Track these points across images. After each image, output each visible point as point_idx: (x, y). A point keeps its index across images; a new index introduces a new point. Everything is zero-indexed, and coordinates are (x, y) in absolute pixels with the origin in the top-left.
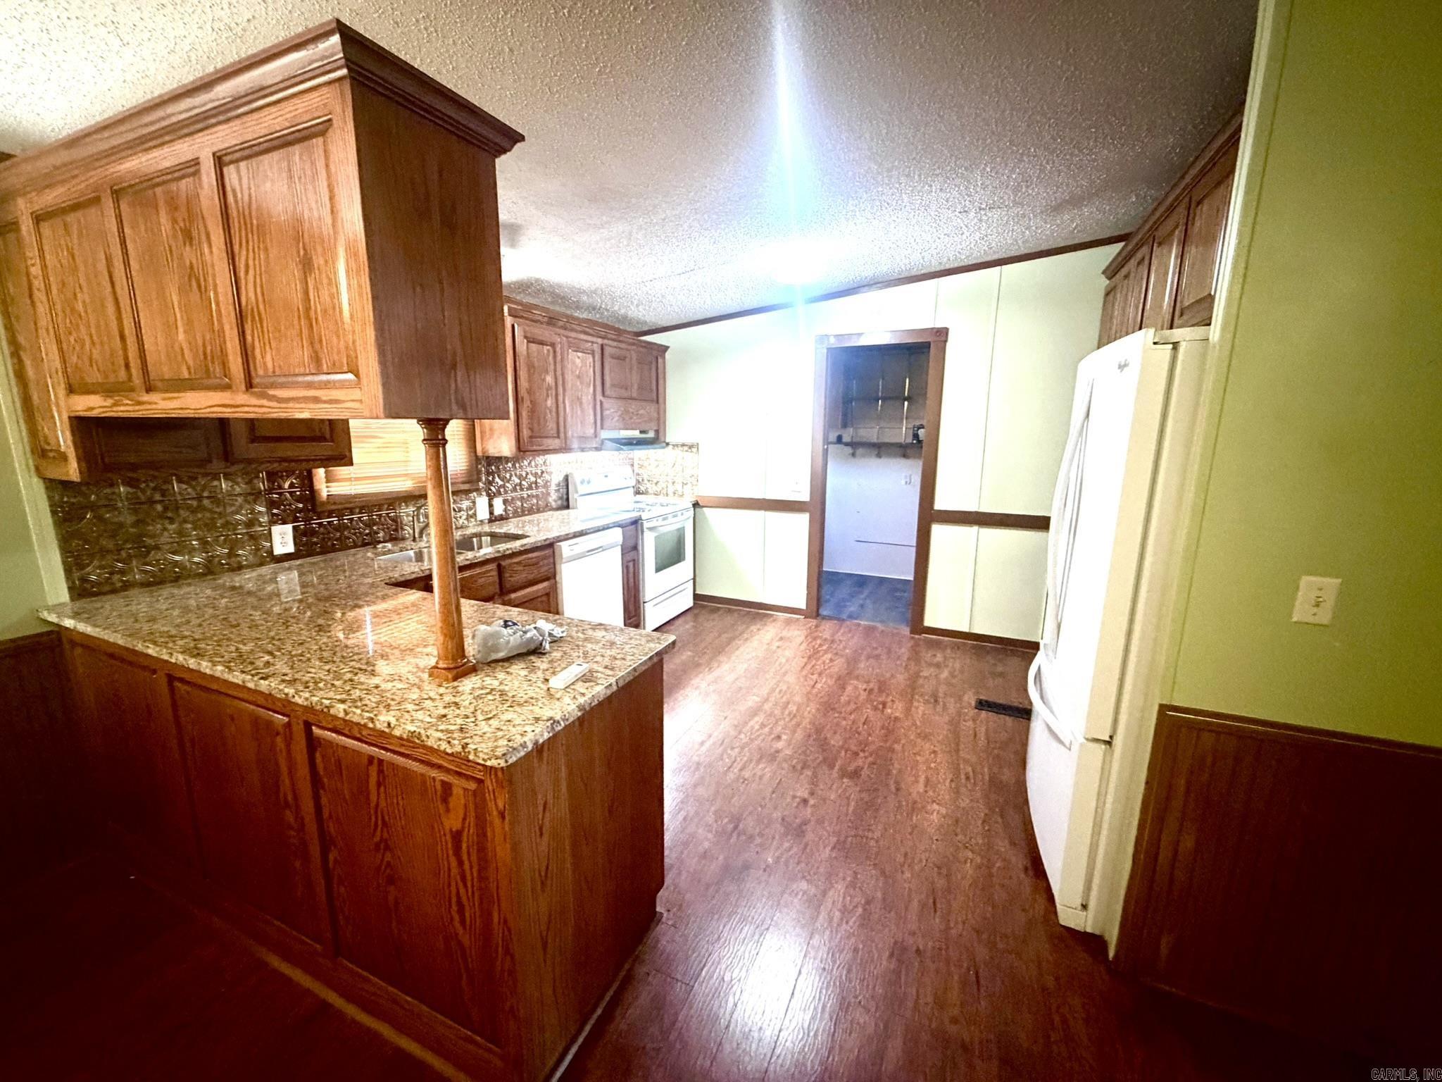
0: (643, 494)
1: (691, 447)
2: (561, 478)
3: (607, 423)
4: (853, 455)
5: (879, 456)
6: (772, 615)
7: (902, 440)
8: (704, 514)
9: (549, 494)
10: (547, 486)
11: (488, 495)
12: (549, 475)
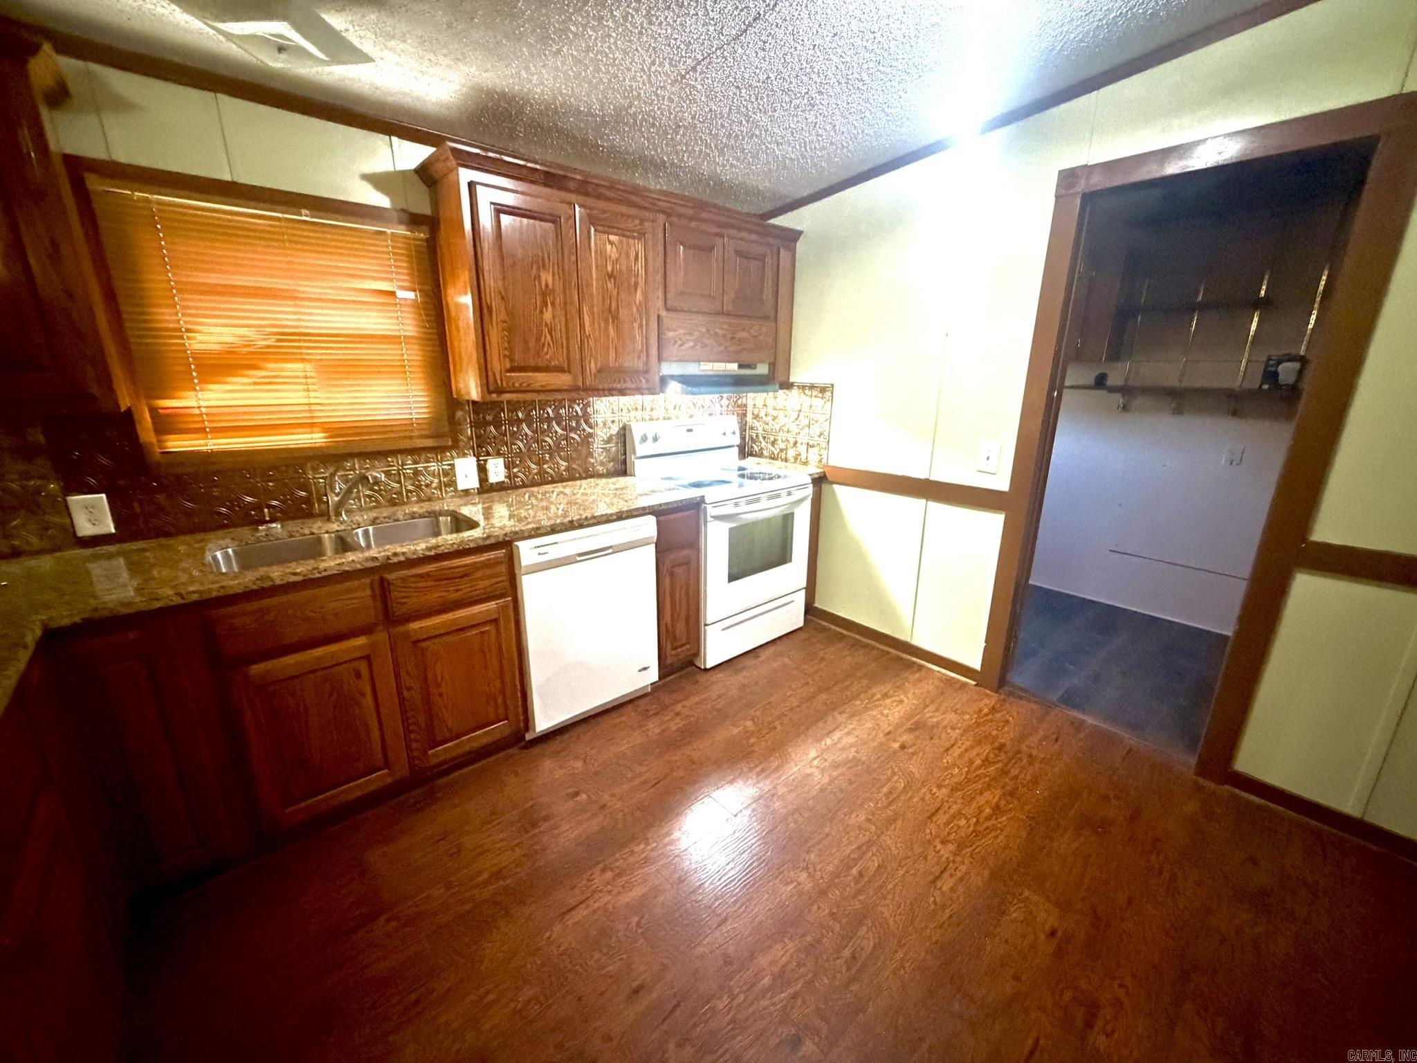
0: (756, 455)
1: (823, 390)
2: (615, 429)
3: (671, 350)
4: (1125, 408)
5: (1178, 411)
6: (921, 667)
7: (1236, 383)
8: (833, 492)
9: (590, 454)
10: (588, 443)
11: (477, 456)
12: (591, 427)
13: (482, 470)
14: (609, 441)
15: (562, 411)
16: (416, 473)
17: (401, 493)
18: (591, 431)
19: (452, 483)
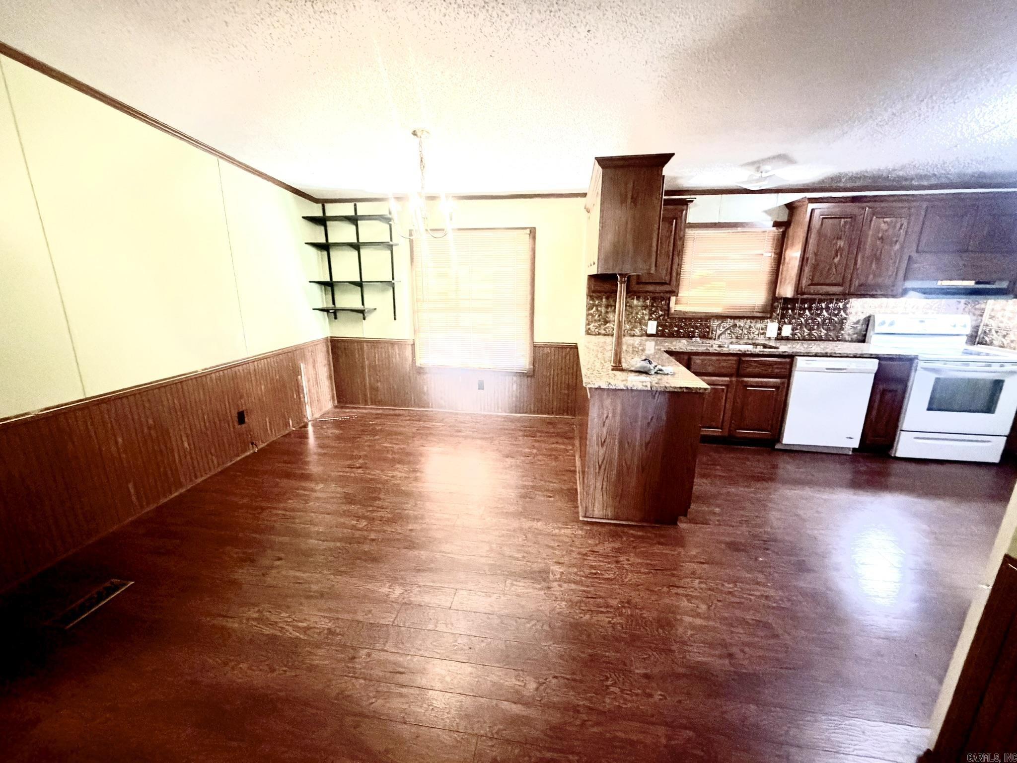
2: (862, 317)
3: (915, 274)
9: (842, 329)
10: (843, 323)
11: (779, 322)
12: (847, 315)
13: (780, 329)
14: (858, 322)
15: (831, 305)
16: (750, 327)
17: (741, 334)
18: (846, 316)
19: (764, 334)
